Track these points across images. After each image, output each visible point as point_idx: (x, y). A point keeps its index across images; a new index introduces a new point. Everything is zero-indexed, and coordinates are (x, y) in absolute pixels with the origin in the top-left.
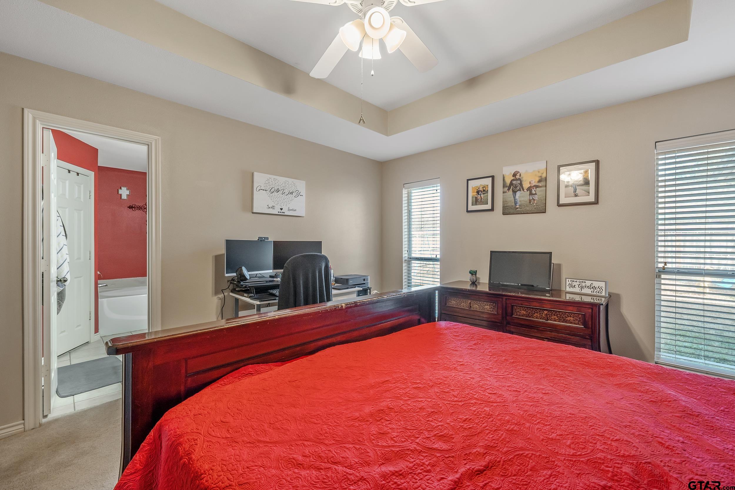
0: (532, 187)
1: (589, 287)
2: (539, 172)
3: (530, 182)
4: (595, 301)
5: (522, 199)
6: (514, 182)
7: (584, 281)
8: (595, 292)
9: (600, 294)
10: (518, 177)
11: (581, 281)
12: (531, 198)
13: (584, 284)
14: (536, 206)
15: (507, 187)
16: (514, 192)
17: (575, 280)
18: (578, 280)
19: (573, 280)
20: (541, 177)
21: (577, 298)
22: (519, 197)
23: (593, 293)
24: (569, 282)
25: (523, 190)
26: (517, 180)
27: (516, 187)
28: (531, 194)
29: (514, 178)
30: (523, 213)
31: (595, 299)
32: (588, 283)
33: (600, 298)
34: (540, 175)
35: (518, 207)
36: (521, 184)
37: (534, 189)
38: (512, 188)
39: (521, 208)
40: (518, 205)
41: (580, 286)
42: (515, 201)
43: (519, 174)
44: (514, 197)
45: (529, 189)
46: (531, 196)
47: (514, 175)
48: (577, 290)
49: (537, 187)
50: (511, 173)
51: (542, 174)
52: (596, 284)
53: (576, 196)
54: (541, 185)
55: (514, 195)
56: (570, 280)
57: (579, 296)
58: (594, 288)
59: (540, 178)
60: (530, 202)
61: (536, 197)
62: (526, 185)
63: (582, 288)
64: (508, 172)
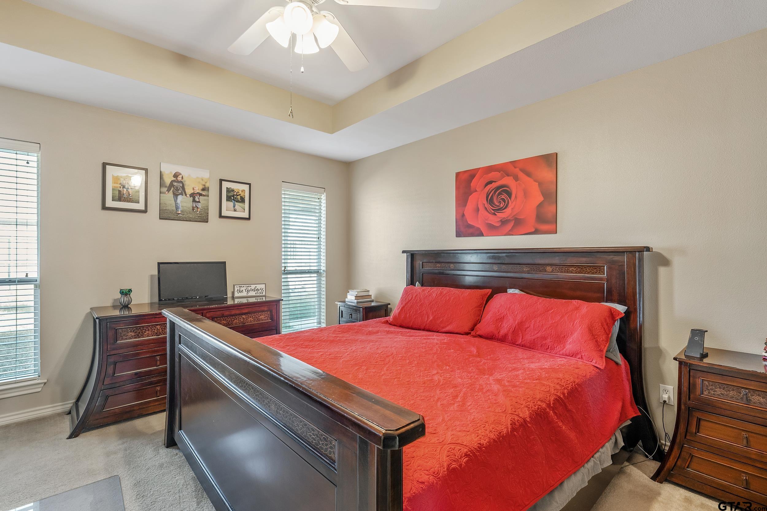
0: (195, 194)
1: (254, 290)
2: (202, 180)
3: (193, 189)
4: (258, 300)
5: (185, 204)
6: (175, 184)
7: (249, 285)
8: (258, 293)
9: (262, 294)
10: (179, 178)
11: (247, 285)
12: (194, 206)
13: (249, 288)
14: (200, 214)
15: (166, 187)
16: (176, 195)
17: (243, 286)
18: (245, 286)
19: (241, 286)
20: (204, 185)
21: (244, 301)
22: (181, 202)
23: (257, 294)
24: (237, 288)
25: (186, 195)
26: (178, 182)
27: (177, 190)
28: (194, 201)
29: (175, 179)
30: (185, 220)
31: (258, 299)
32: (253, 287)
33: (262, 298)
34: (204, 183)
35: (180, 212)
36: (183, 187)
37: (197, 196)
38: (172, 189)
39: (183, 215)
40: (180, 210)
41: (247, 290)
42: (176, 206)
43: (181, 176)
44: (176, 201)
45: (193, 195)
46: (194, 203)
47: (176, 175)
48: (244, 294)
49: (201, 195)
50: (171, 173)
51: (206, 183)
52: (259, 287)
53: (235, 210)
54: (204, 194)
55: (175, 198)
56: (238, 286)
57: (246, 299)
58: (258, 290)
59: (204, 187)
60: (193, 210)
61: (199, 205)
62: (189, 191)
63: (248, 291)
64: (169, 170)
